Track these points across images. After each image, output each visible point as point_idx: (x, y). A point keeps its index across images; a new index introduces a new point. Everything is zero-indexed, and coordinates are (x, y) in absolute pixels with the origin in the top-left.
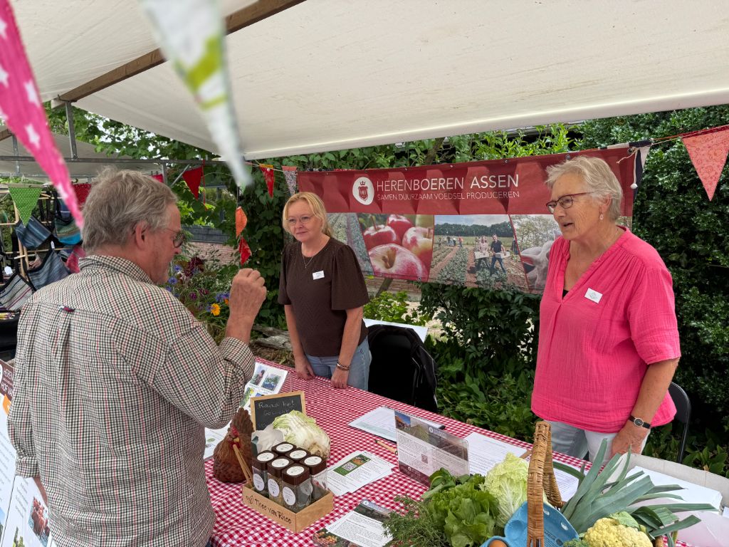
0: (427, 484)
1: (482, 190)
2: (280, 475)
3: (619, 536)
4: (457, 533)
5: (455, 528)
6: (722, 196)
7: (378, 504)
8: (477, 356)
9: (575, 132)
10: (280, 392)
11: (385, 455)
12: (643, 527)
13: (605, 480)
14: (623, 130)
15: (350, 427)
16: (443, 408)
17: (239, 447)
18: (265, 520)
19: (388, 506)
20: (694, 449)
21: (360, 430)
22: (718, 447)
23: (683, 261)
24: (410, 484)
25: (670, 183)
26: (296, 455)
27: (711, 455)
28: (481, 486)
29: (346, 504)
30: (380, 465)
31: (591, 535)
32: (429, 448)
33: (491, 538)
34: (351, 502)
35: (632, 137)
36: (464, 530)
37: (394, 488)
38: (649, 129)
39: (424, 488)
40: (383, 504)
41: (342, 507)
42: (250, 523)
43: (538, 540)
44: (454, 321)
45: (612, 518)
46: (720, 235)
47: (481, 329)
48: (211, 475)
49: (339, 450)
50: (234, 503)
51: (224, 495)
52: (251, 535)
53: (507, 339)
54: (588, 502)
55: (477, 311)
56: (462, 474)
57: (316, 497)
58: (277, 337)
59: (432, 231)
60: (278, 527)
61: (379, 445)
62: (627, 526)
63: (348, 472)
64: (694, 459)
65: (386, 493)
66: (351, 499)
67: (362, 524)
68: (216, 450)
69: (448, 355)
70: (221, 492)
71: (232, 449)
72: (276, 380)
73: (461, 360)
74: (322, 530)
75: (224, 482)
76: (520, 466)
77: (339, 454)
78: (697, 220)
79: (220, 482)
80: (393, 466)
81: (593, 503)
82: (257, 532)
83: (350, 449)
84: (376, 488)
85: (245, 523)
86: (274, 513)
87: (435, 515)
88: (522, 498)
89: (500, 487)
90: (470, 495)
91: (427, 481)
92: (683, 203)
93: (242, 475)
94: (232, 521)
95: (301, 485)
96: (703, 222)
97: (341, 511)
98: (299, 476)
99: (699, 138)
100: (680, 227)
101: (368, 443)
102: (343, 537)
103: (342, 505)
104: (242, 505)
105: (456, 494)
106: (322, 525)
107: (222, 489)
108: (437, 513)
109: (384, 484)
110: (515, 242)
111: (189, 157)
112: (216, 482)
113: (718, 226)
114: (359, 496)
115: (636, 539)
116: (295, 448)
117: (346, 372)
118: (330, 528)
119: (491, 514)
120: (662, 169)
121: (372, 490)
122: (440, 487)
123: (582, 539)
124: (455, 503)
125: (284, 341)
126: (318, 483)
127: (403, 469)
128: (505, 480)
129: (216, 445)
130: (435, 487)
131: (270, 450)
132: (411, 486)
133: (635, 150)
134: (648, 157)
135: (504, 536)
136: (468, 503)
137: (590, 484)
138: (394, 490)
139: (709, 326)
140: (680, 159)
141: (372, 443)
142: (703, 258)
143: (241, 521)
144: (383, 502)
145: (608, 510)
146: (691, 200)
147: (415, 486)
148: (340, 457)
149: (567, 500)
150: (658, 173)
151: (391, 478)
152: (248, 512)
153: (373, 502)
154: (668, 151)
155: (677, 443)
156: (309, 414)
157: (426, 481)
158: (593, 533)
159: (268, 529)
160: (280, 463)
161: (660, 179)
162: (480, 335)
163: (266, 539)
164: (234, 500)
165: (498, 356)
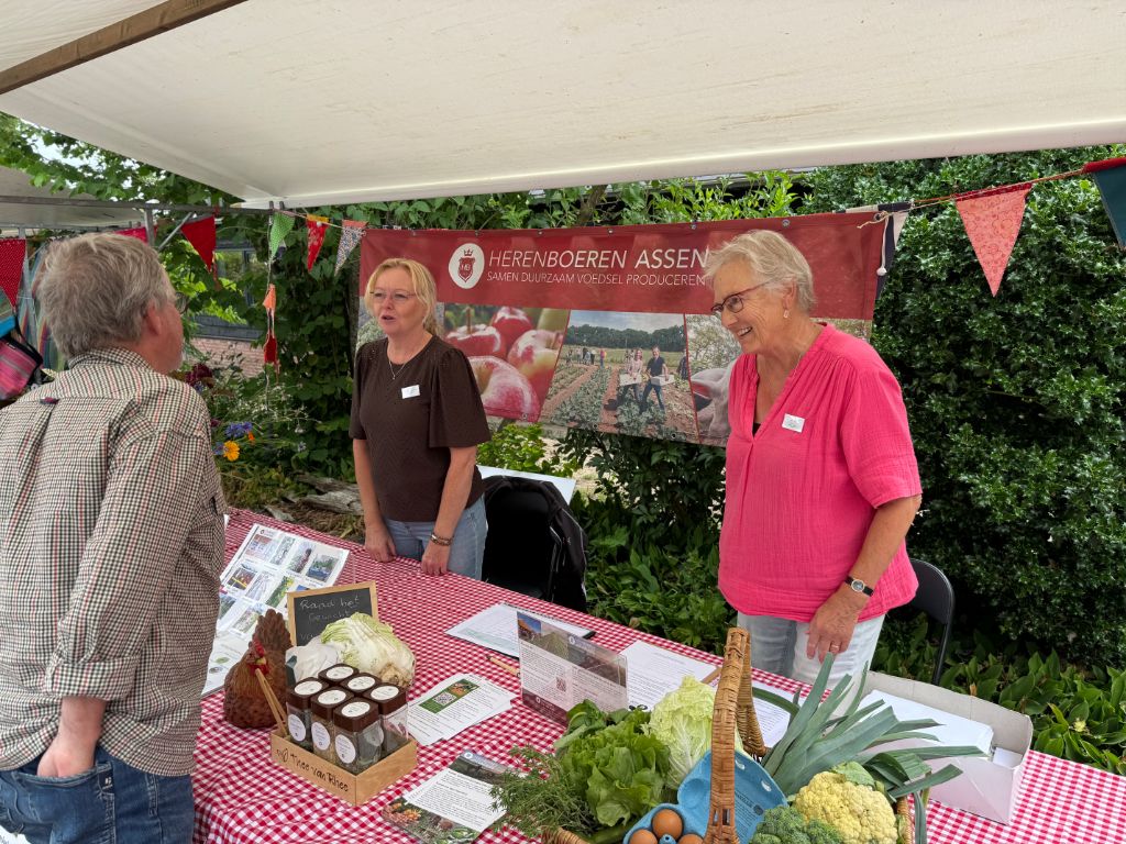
0: (564, 724)
1: (651, 271)
2: (331, 716)
3: (846, 799)
4: (607, 800)
5: (604, 793)
6: (1009, 290)
7: (488, 756)
8: (648, 521)
9: (802, 184)
10: (337, 584)
11: (502, 679)
12: (880, 784)
13: (829, 715)
14: (872, 184)
15: (449, 636)
16: (596, 601)
17: (265, 672)
18: (307, 786)
19: (503, 759)
20: (957, 659)
21: (464, 641)
22: (990, 656)
23: (951, 385)
24: (538, 723)
25: (937, 268)
26: (357, 684)
27: (980, 668)
28: (644, 727)
29: (438, 758)
30: (492, 694)
31: (806, 797)
32: (568, 667)
33: (656, 806)
34: (445, 754)
35: (885, 195)
36: (617, 796)
37: (513, 731)
38: (908, 184)
39: (559, 729)
40: (495, 755)
41: (431, 762)
42: (282, 792)
43: (725, 811)
44: (616, 470)
45: (834, 772)
46: (1005, 347)
47: (655, 482)
48: (221, 717)
49: (430, 672)
50: (256, 761)
51: (240, 749)
52: (283, 811)
53: (693, 498)
54: (801, 748)
55: (649, 456)
56: (618, 707)
57: (389, 747)
58: (339, 494)
59: (561, 337)
60: (328, 797)
61: (493, 663)
62: (857, 784)
63: (443, 707)
64: (957, 674)
65: (501, 738)
66: (445, 749)
67: (461, 788)
68: (229, 677)
69: (606, 522)
70: (236, 743)
71: (254, 675)
72: (330, 564)
73: (624, 529)
74: (398, 801)
75: (241, 728)
76: (704, 696)
77: (430, 679)
78: (972, 323)
79: (235, 728)
80: (514, 696)
81: (808, 750)
82: (293, 806)
83: (448, 670)
84: (485, 731)
85: (274, 793)
86: (320, 775)
87: (573, 775)
88: (705, 745)
89: (672, 728)
90: (626, 741)
91: (564, 718)
92: (954, 297)
93: (271, 716)
94: (252, 790)
95: (365, 731)
96: (982, 327)
97: (429, 769)
98: (361, 718)
99: (978, 202)
100: (949, 334)
101: (476, 661)
102: (429, 810)
103: (430, 759)
104: (269, 764)
105: (606, 740)
106: (398, 792)
107: (237, 739)
108: (576, 770)
109: (498, 724)
110: (686, 360)
111: (192, 200)
112: (228, 728)
113: (1002, 334)
114: (459, 744)
115: (870, 801)
116: (357, 674)
117: (445, 548)
118: (410, 797)
119: (658, 770)
120: (926, 247)
121: (479, 735)
122: (582, 729)
123: (791, 804)
124: (604, 754)
125: (349, 500)
126: (393, 726)
127: (528, 700)
128: (680, 717)
129: (230, 667)
130: (574, 729)
131: (316, 676)
132: (539, 727)
133: (885, 215)
134: (906, 227)
135: (677, 803)
136: (624, 755)
137: (807, 721)
138: (514, 734)
139: (986, 481)
140: (952, 232)
141: (481, 661)
142: (978, 381)
143: (267, 789)
144: (495, 752)
145: (831, 760)
146: (965, 294)
147: (546, 726)
148: (430, 683)
149: (771, 746)
150: (920, 252)
151: (510, 716)
152: (280, 774)
153: (480, 753)
154: (936, 219)
155: (934, 650)
156: (384, 618)
157: (562, 718)
158: (807, 795)
159: (311, 800)
160: (331, 698)
161: (923, 261)
162: (653, 492)
163: (308, 817)
164: (258, 756)
165: (680, 524)
